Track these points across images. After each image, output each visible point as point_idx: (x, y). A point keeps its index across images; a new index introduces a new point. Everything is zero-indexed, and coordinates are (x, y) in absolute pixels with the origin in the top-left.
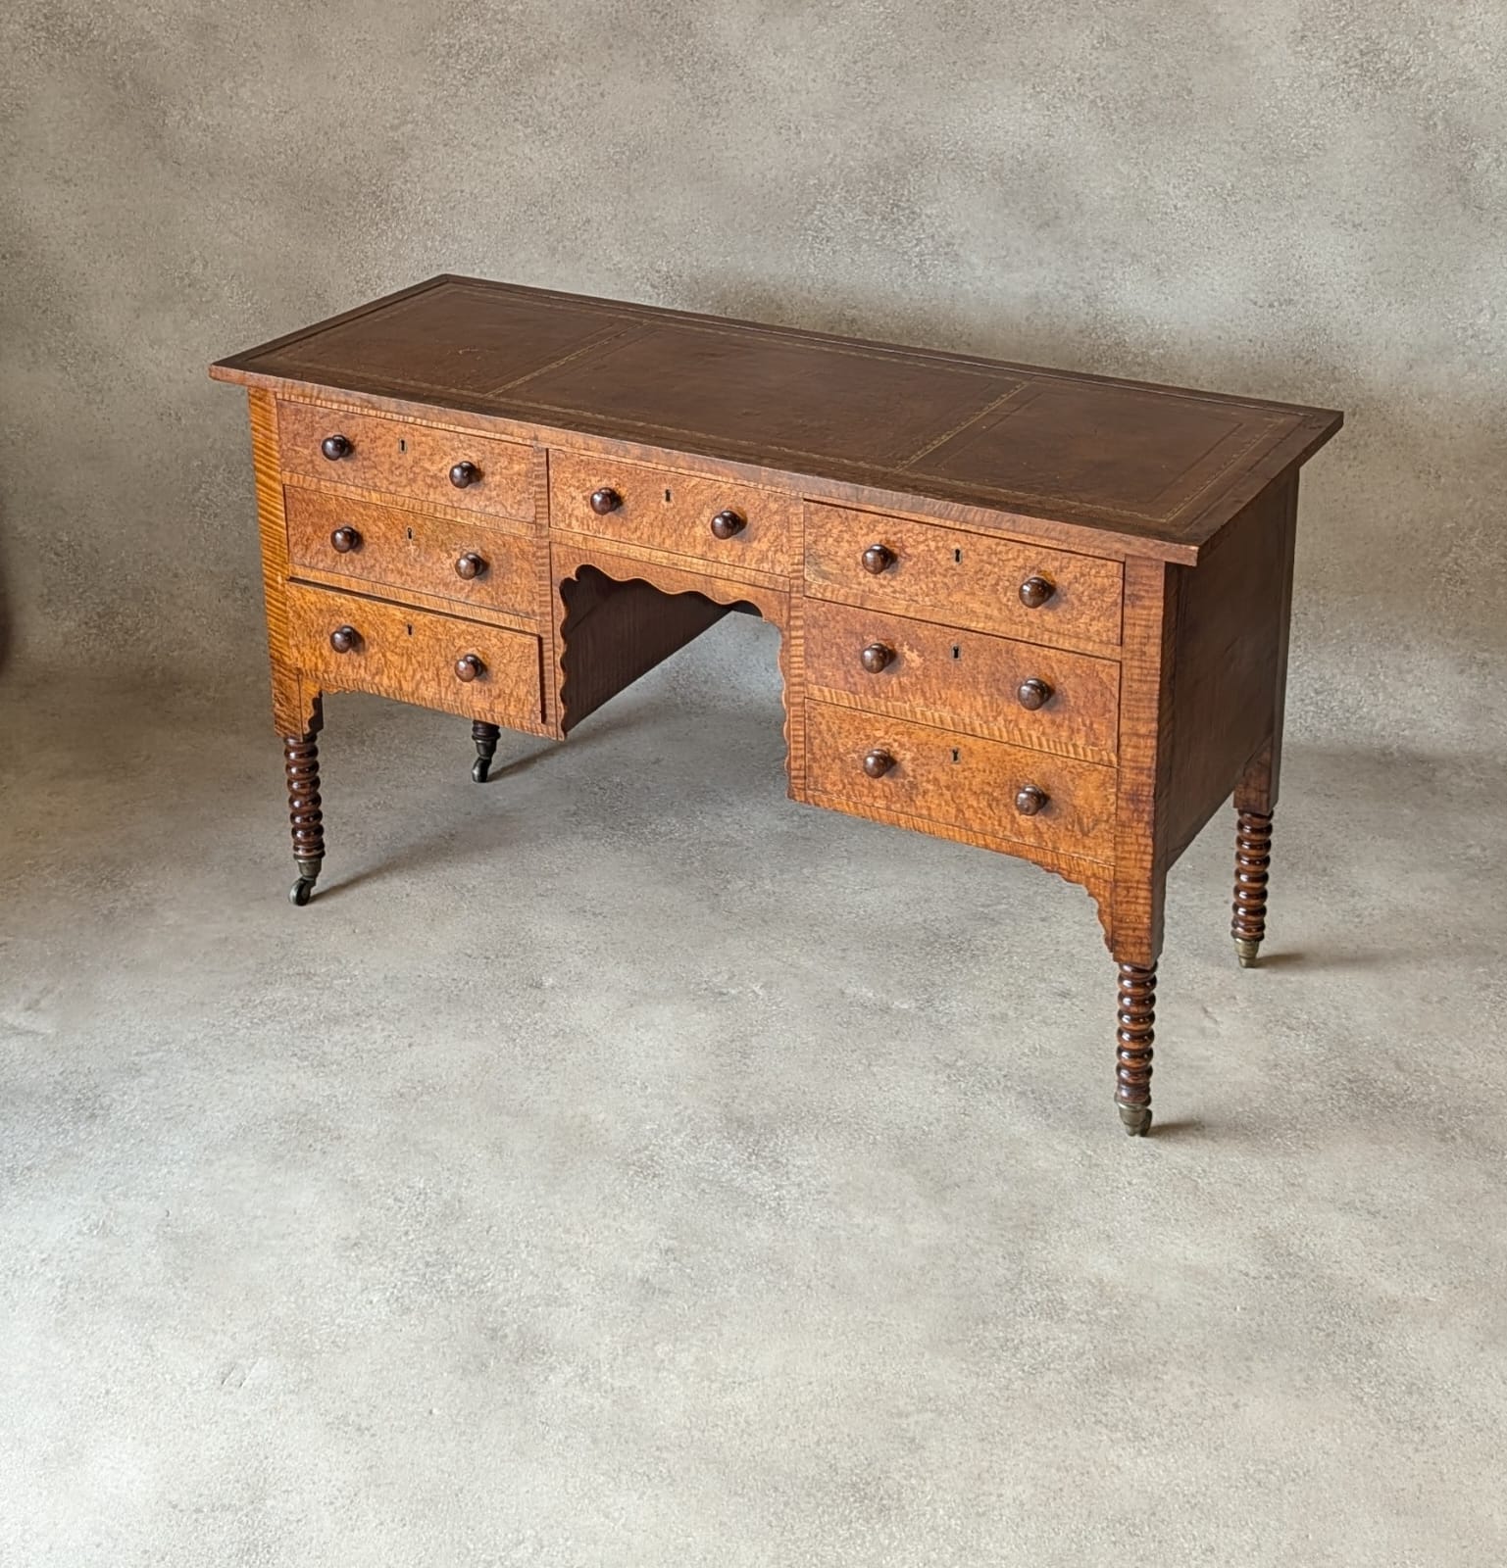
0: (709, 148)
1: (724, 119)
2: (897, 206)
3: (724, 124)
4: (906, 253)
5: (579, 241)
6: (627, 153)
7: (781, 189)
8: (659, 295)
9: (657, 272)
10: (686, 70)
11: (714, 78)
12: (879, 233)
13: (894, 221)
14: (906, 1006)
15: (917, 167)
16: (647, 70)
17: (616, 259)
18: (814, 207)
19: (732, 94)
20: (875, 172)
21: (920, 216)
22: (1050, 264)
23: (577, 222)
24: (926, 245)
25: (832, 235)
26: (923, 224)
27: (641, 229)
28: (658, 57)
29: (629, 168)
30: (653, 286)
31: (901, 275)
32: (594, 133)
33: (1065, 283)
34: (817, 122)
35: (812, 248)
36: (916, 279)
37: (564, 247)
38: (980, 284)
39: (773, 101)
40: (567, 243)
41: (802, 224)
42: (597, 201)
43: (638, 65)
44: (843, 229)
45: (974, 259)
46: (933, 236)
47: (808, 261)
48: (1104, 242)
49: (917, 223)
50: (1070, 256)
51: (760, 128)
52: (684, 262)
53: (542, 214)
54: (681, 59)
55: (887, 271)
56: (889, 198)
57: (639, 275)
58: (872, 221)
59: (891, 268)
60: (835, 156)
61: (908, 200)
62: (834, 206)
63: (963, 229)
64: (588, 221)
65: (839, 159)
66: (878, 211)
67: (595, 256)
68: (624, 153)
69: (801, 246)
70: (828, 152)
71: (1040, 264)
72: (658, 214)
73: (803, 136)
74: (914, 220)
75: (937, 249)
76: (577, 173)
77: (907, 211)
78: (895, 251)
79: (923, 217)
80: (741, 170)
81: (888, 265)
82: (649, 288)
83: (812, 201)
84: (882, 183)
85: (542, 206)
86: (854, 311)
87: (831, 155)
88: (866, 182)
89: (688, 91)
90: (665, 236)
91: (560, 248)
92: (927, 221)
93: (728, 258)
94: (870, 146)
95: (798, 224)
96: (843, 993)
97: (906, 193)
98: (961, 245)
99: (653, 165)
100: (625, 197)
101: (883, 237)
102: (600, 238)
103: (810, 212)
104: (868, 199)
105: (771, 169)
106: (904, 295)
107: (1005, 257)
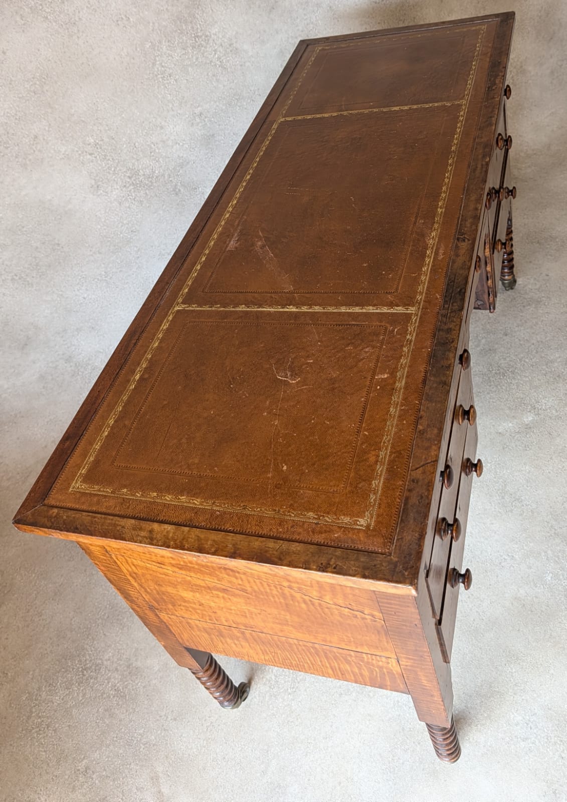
0: (83, 54)
1: (83, 32)
2: (198, 36)
3: (84, 35)
4: (211, 62)
5: (36, 152)
6: (38, 83)
7: (133, 59)
8: (96, 157)
9: (89, 145)
10: (47, 10)
11: (66, 8)
12: (194, 58)
13: (199, 46)
14: (530, 419)
15: (198, 8)
16: (23, 22)
17: (63, 150)
18: (155, 60)
19: (81, 13)
20: (178, 22)
21: (211, 36)
22: (281, 30)
23: (30, 141)
24: (220, 51)
25: (171, 71)
26: (214, 40)
27: (68, 125)
28: (26, 10)
29: (43, 92)
30: (91, 154)
31: (214, 75)
32: (11, 80)
33: (292, 37)
34: (135, 7)
35: (164, 85)
36: (222, 74)
37: (30, 160)
38: (253, 59)
39: (106, 6)
40: (30, 157)
41: (153, 73)
42: (35, 122)
43: (16, 22)
44: (175, 65)
45: (246, 47)
46: (221, 45)
47: (165, 93)
48: (302, 4)
49: (211, 41)
50: (289, 20)
51: (106, 27)
52: (101, 131)
53: (7, 148)
54: (41, 5)
55: (206, 77)
56: (191, 34)
57: (80, 152)
58: (188, 52)
59: (208, 75)
60: (153, 23)
61: (201, 30)
62: (165, 54)
63: (234, 33)
64: (36, 137)
65: (156, 24)
66: (189, 45)
67: (50, 155)
68: (35, 84)
69: (158, 87)
70: (149, 23)
71: (277, 33)
72: (73, 111)
73: (131, 19)
74: (208, 40)
75: (226, 51)
76: (14, 111)
77: (203, 37)
78: (206, 63)
79: (213, 36)
80: (107, 59)
81: (206, 73)
82: (89, 157)
83: (152, 57)
84: (184, 27)
85: (5, 143)
86: (199, 108)
87: (151, 24)
88: (176, 31)
89: (54, 24)
90: (83, 121)
91: (28, 162)
92: (215, 37)
93: (123, 115)
94: (169, 8)
95: (151, 75)
96: (500, 433)
97: (199, 26)
98: (236, 42)
99: (56, 82)
100: (50, 110)
101: (197, 59)
102: (48, 143)
103: (154, 64)
104: (181, 41)
105: (123, 49)
106: (220, 86)
107: (259, 38)
